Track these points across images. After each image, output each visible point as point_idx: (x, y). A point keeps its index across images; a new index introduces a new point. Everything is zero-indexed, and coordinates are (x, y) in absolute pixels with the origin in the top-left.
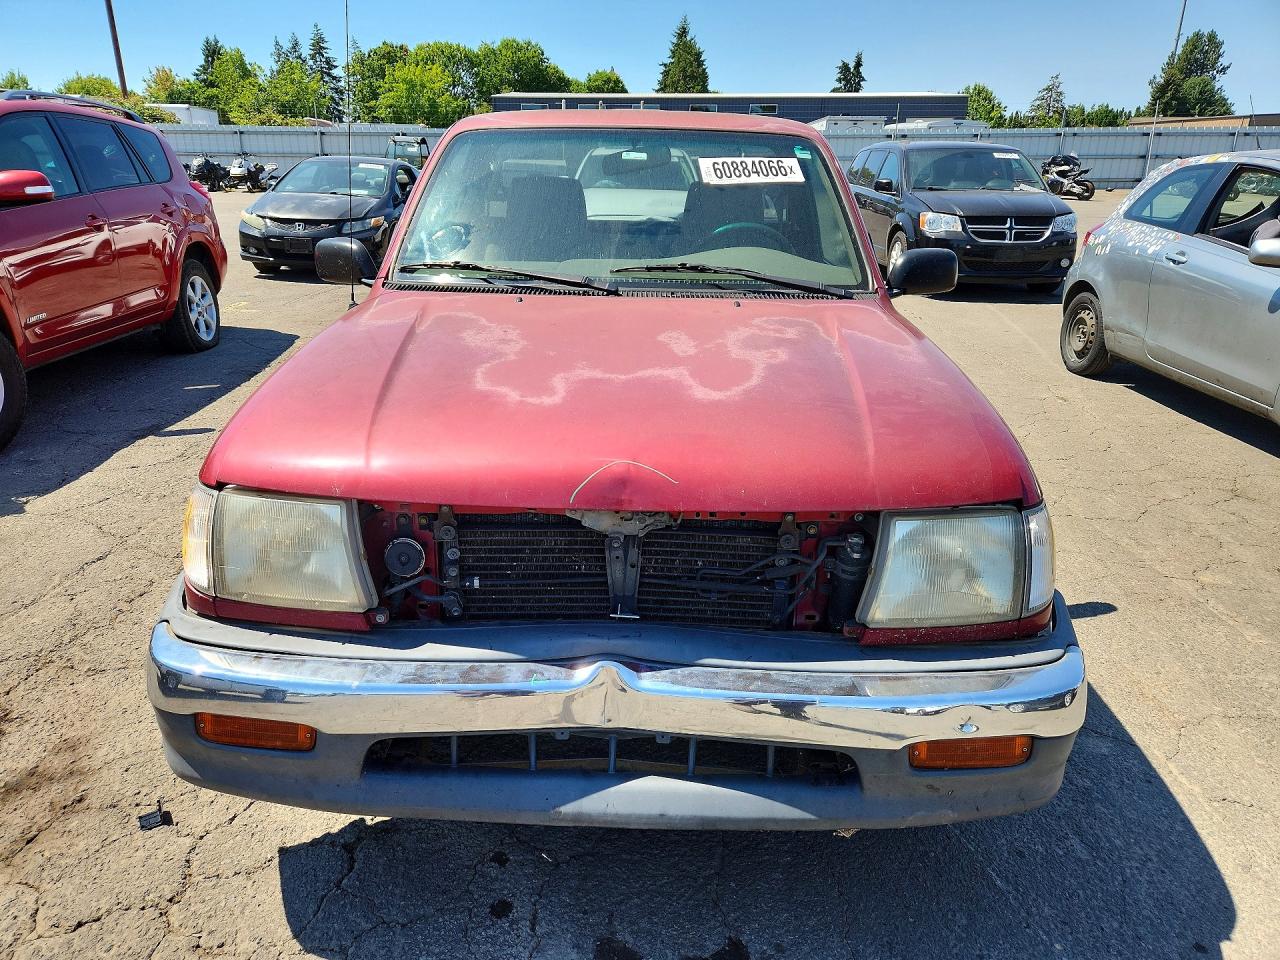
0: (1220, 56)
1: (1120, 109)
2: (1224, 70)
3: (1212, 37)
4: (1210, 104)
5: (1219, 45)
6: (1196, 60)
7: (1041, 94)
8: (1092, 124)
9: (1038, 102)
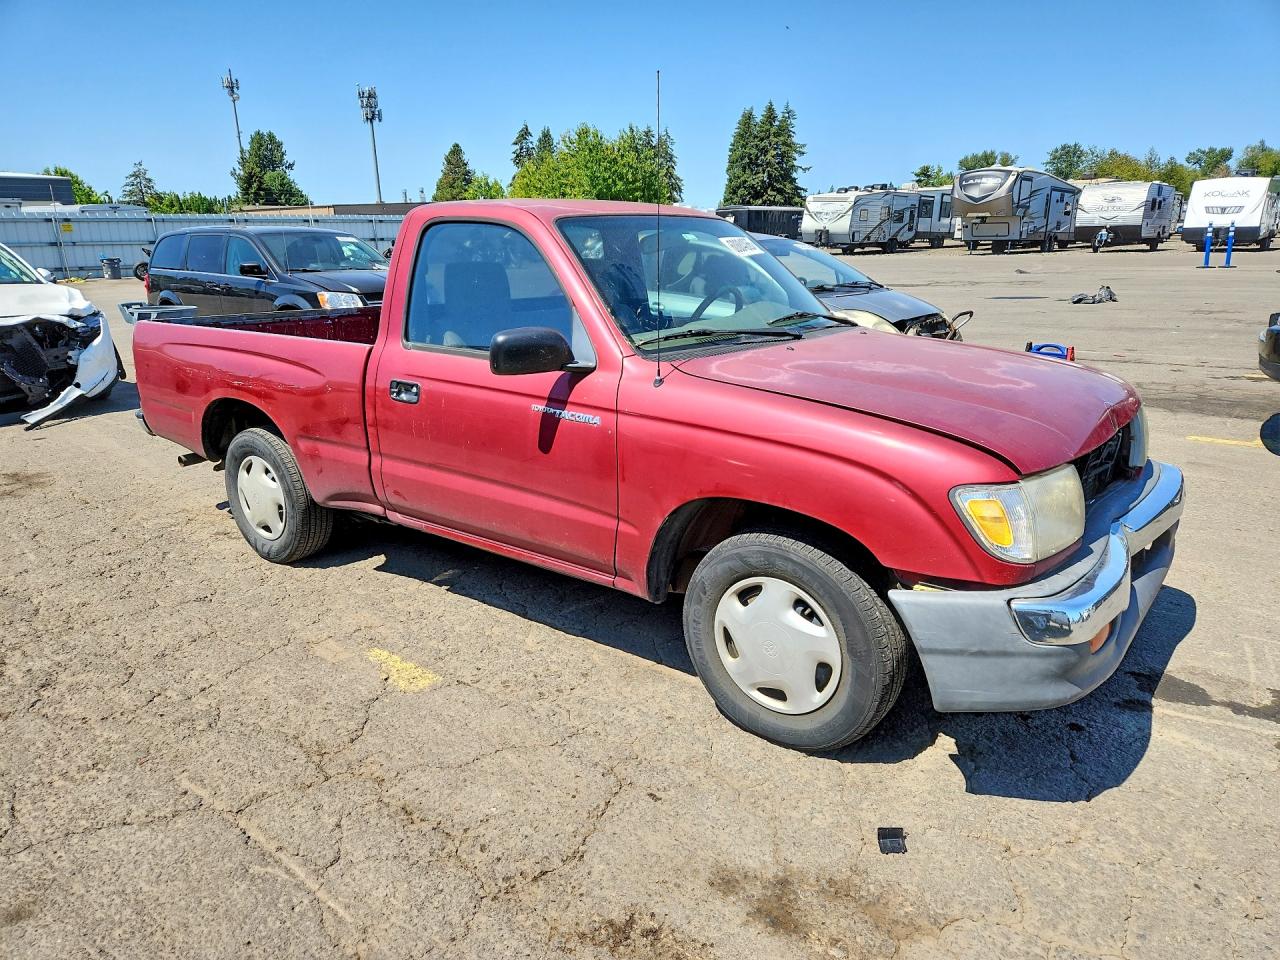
0: (283, 154)
1: (213, 197)
2: (291, 166)
3: (271, 137)
4: (292, 195)
5: (280, 145)
6: (265, 156)
7: (128, 181)
8: (191, 210)
9: (128, 188)
